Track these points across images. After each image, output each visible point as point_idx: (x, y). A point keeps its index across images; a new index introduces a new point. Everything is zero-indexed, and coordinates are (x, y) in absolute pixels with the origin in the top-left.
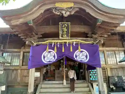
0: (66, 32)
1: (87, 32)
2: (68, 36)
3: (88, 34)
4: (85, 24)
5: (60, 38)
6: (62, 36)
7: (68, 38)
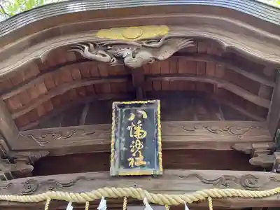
0: (143, 140)
1: (246, 148)
2: (150, 159)
3: (250, 156)
4: (230, 116)
5: (115, 169)
6: (125, 164)
7: (150, 171)
